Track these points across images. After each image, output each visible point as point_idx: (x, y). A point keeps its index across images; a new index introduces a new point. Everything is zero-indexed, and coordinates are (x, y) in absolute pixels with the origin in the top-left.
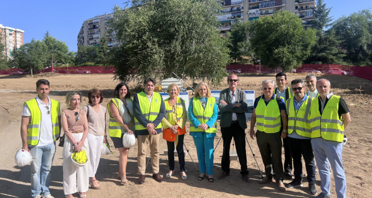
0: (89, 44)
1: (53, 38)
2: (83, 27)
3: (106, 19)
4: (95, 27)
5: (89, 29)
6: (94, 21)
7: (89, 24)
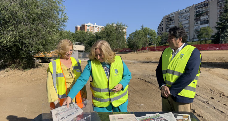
0: (167, 32)
1: (148, 28)
2: (162, 21)
3: (179, 14)
4: (171, 20)
5: (167, 22)
6: (170, 16)
7: (167, 18)
